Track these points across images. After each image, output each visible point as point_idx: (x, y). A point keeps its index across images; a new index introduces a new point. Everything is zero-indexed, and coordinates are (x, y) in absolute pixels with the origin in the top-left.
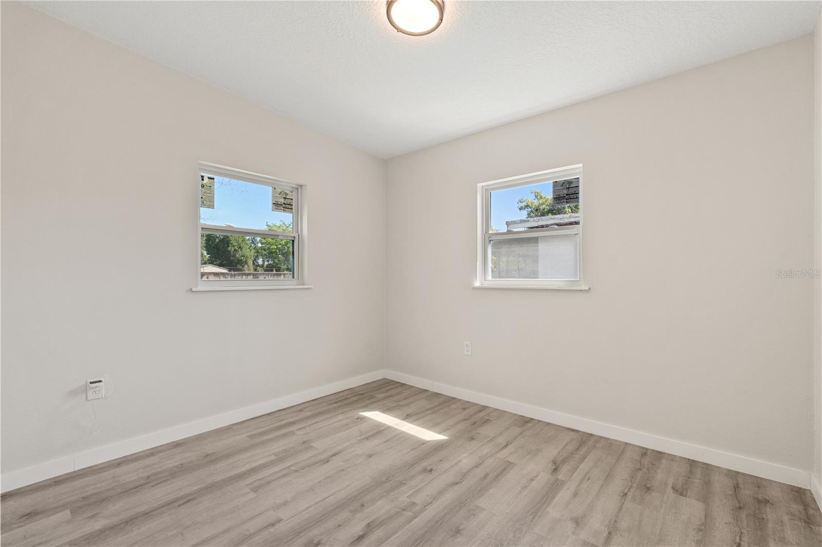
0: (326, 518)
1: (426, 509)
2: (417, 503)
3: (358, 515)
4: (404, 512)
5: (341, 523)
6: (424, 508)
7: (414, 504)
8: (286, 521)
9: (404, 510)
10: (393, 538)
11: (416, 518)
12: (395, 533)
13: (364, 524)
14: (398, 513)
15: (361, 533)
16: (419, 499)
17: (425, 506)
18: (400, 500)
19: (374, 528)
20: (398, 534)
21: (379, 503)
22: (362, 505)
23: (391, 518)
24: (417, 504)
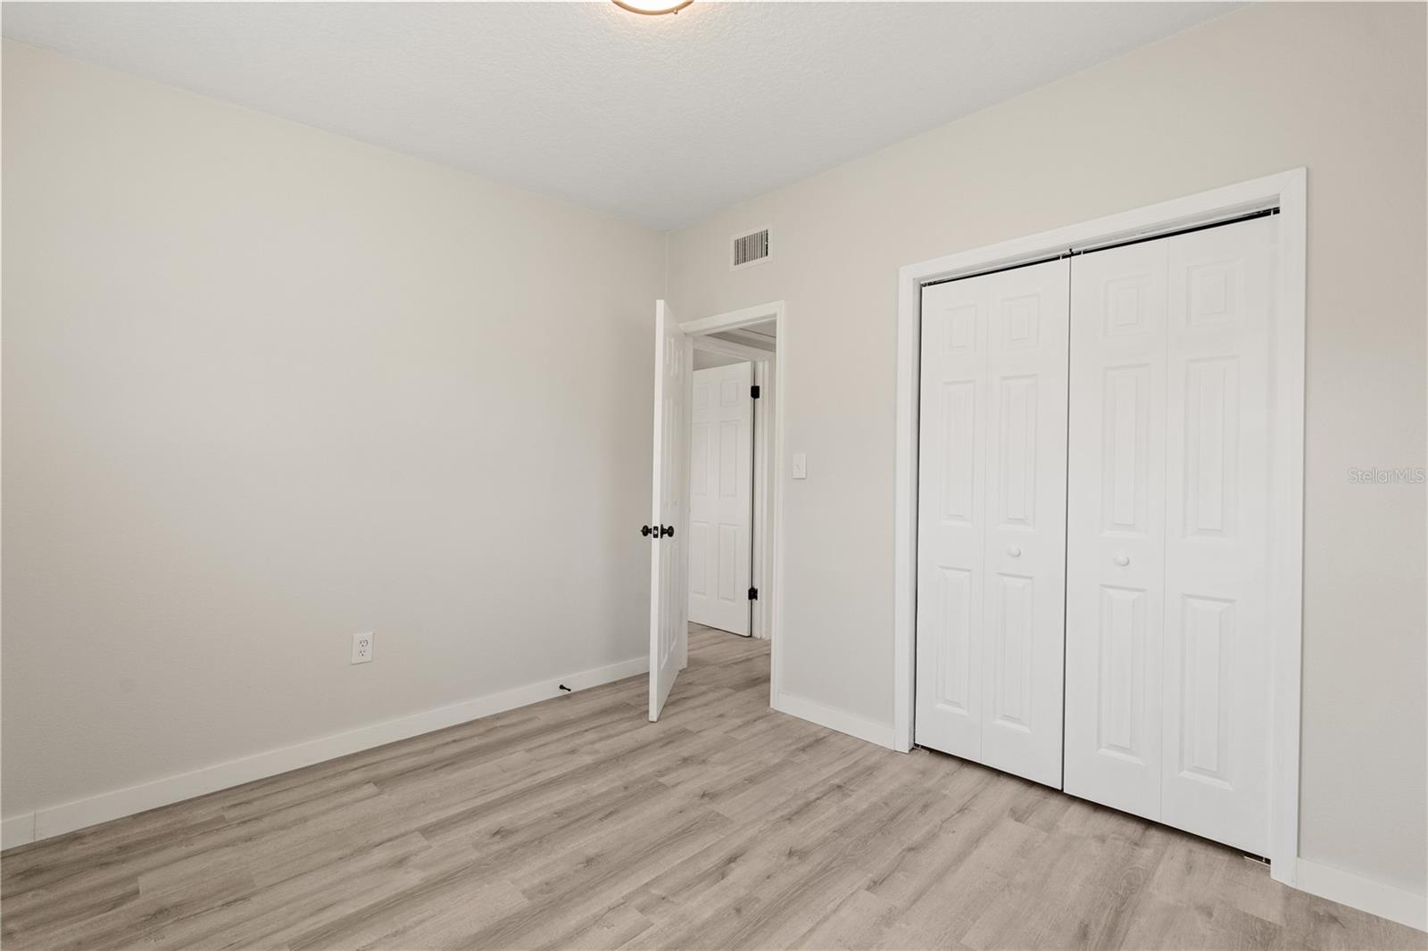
0: (796, 891)
1: (623, 898)
2: (637, 911)
3: (742, 892)
4: (664, 895)
5: (768, 880)
6: (627, 900)
7: (642, 910)
8: (859, 888)
9: (664, 898)
10: (686, 858)
11: (646, 884)
12: (683, 862)
13: (731, 878)
14: (674, 895)
15: (733, 865)
16: (632, 917)
17: (624, 903)
18: (667, 918)
19: (714, 872)
20: (678, 861)
21: (708, 914)
22: (738, 911)
23: (688, 886)
24: (637, 909)
